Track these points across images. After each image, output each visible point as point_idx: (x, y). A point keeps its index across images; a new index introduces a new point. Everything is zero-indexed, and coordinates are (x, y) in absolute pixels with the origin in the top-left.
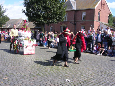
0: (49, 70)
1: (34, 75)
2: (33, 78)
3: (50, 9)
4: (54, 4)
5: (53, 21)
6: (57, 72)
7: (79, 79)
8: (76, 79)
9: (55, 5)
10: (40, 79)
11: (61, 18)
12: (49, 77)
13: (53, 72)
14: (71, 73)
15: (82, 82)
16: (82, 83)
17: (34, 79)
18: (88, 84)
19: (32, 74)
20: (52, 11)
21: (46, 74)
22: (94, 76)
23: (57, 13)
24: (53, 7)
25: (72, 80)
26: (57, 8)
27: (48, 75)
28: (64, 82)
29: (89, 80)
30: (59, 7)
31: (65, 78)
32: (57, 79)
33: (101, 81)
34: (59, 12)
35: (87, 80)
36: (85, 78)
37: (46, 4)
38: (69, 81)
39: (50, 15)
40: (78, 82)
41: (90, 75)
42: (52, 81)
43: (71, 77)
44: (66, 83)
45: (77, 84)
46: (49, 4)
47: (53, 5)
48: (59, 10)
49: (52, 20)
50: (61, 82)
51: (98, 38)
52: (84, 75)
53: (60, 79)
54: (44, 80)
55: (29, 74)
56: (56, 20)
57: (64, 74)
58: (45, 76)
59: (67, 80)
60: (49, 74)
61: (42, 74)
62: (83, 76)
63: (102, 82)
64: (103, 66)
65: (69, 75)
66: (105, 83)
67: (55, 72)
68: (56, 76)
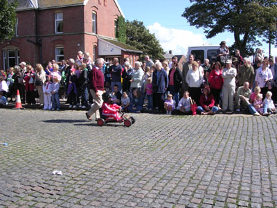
0: (6, 160)
6: (25, 160)
7: (80, 166)
8: (72, 167)
11: (5, 32)
12: (13, 173)
13: (18, 161)
14: (58, 158)
15: (87, 171)
16: (88, 173)
18: (100, 172)
21: (4, 169)
22: (108, 157)
25: (65, 170)
27: (9, 168)
28: (50, 178)
29: (99, 165)
31: (49, 169)
32: (33, 174)
33: (124, 164)
35: (95, 166)
36: (89, 162)
38: (60, 173)
40: (79, 173)
41: (99, 155)
42: (23, 180)
43: (62, 165)
44: (54, 179)
45: (78, 177)
50: (43, 179)
52: (86, 156)
53: (38, 172)
54: (3, 182)
57: (42, 161)
58: (3, 174)
59: (54, 172)
60: (9, 166)
62: (84, 159)
63: (126, 165)
64: (119, 134)
65: (54, 163)
66: (133, 166)
67: (21, 160)
68: (28, 168)
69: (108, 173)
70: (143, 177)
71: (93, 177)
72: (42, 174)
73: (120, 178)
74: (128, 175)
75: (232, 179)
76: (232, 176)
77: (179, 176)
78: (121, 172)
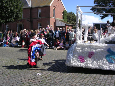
1: (6, 74)
2: (6, 76)
3: (7, 8)
4: (10, 2)
5: (11, 20)
7: (48, 72)
8: (45, 72)
9: (11, 4)
10: (14, 77)
11: (18, 17)
12: (21, 74)
15: (51, 74)
16: (51, 75)
17: (8, 78)
18: (56, 74)
19: (4, 73)
20: (9, 11)
21: (17, 72)
22: (59, 68)
23: (14, 12)
24: (10, 6)
25: (42, 73)
26: (15, 7)
27: (19, 72)
28: (36, 76)
30: (16, 5)
31: (36, 73)
32: (29, 74)
34: (16, 11)
37: (2, 3)
38: (40, 74)
39: (7, 14)
40: (48, 74)
42: (25, 77)
44: (38, 77)
45: (47, 76)
46: (5, 3)
47: (9, 4)
48: (16, 8)
49: (9, 19)
50: (33, 77)
51: (56, 34)
53: (31, 74)
54: (17, 77)
55: (1, 74)
56: (14, 18)
58: (17, 74)
59: (38, 74)
61: (14, 72)
68: (27, 72)
69: (59, 75)
70: (74, 77)
71: (53, 77)
72: (33, 74)
73: (65, 77)
74: (68, 76)
75: (111, 79)
76: (112, 78)
77: (89, 77)
78: (65, 75)
